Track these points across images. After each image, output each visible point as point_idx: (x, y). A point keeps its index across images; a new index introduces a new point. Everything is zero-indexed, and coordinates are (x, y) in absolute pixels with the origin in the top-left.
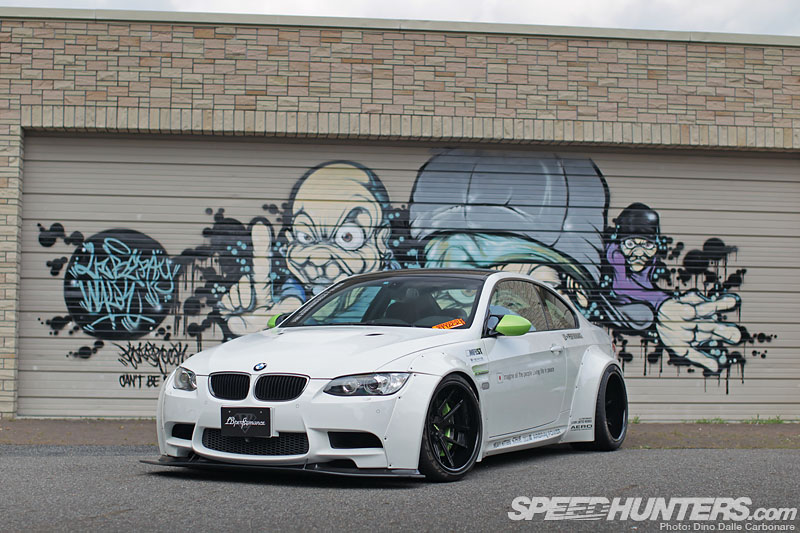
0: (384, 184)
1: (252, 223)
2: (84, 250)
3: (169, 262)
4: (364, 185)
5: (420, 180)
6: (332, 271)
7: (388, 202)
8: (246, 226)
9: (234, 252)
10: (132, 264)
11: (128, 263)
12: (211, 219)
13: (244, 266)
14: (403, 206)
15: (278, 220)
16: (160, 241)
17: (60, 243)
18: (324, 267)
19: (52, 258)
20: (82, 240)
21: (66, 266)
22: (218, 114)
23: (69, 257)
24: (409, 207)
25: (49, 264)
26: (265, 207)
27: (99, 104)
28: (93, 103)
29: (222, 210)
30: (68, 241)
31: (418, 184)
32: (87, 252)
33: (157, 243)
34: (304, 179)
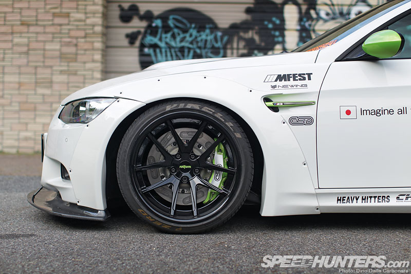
1: (285, 3)
2: (154, 25)
3: (219, 34)
8: (279, 6)
9: (270, 26)
10: (191, 36)
11: (187, 35)
13: (277, 37)
16: (213, 17)
17: (136, 19)
19: (129, 31)
20: (152, 18)
21: (140, 37)
23: (142, 30)
25: (128, 36)
30: (141, 18)
32: (157, 27)
33: (209, 18)
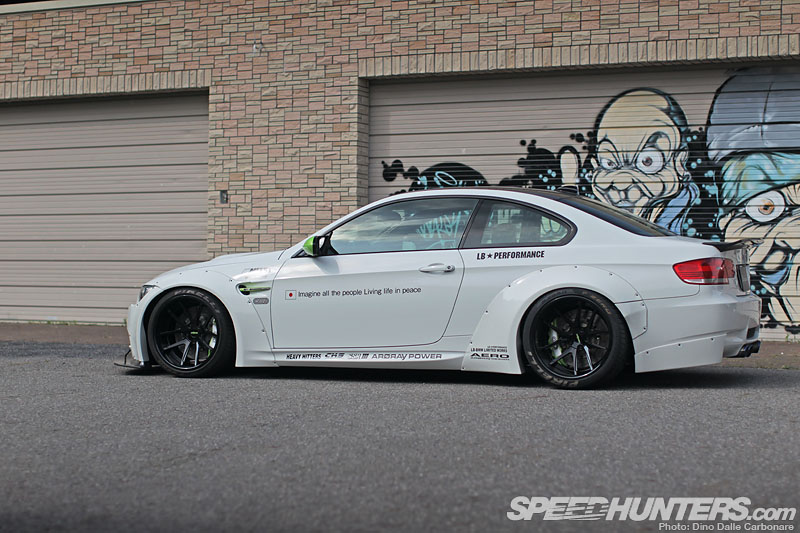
0: (682, 108)
1: (562, 151)
2: (419, 183)
4: (663, 110)
5: (717, 101)
6: (634, 194)
7: (686, 125)
8: (555, 155)
9: (546, 180)
12: (524, 150)
14: (701, 129)
15: (584, 148)
16: (482, 172)
18: (626, 191)
20: (417, 174)
22: (519, 52)
24: (706, 129)
26: (572, 136)
27: (419, 52)
28: (415, 52)
29: (534, 142)
30: (406, 175)
31: (715, 106)
32: (422, 185)
33: (478, 173)
34: (608, 106)
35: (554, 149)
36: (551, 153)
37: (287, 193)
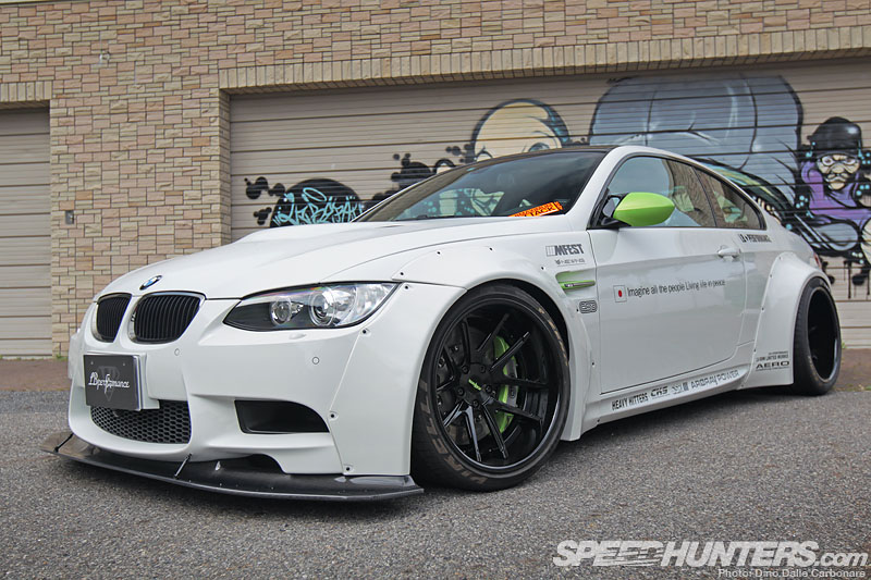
0: (563, 119)
1: (438, 165)
2: (285, 200)
3: (362, 207)
4: (543, 121)
5: (599, 111)
7: (568, 136)
8: (431, 169)
10: (329, 211)
11: (325, 210)
12: (398, 164)
13: (431, 207)
14: (583, 139)
15: (461, 161)
16: (353, 188)
17: (264, 194)
19: (258, 209)
20: (284, 191)
21: (270, 215)
22: (396, 60)
23: (273, 207)
24: (589, 139)
25: (255, 215)
26: (448, 150)
27: (286, 62)
28: (281, 62)
29: (408, 155)
30: (271, 193)
31: (598, 116)
32: (288, 202)
33: (350, 189)
34: (484, 120)
35: (430, 163)
36: (426, 167)
37: (141, 211)
